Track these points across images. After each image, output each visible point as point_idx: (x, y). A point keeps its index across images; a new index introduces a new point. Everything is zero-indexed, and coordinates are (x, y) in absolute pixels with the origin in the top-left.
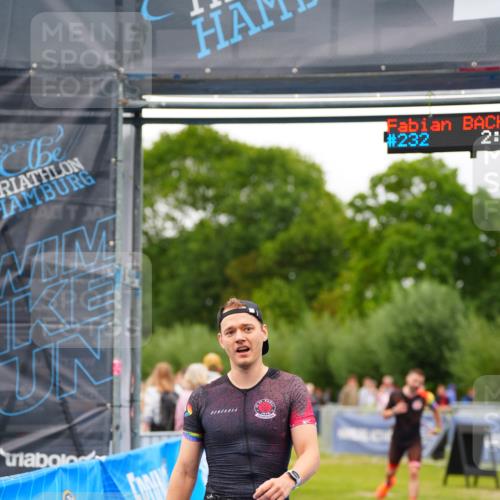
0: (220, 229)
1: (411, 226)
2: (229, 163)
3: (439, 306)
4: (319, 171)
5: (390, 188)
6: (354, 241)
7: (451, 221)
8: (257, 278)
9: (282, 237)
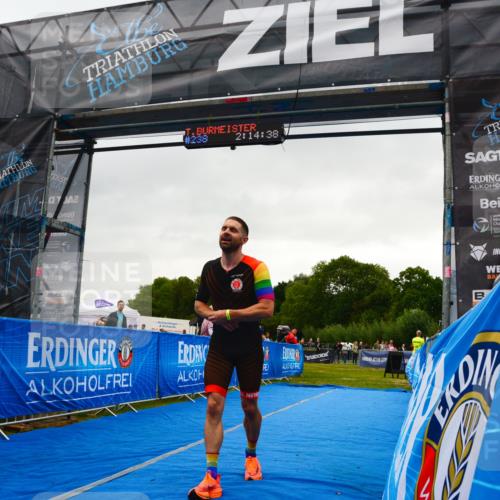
0: (351, 292)
1: (415, 290)
2: (356, 270)
3: (422, 318)
4: (386, 272)
5: (407, 277)
6: (395, 295)
7: (428, 288)
8: (363, 309)
9: (372, 294)
